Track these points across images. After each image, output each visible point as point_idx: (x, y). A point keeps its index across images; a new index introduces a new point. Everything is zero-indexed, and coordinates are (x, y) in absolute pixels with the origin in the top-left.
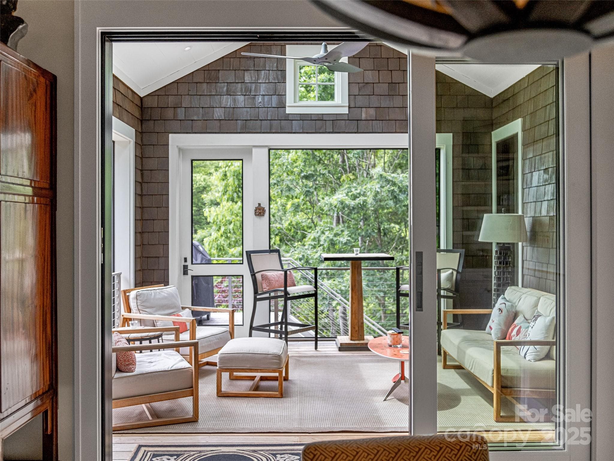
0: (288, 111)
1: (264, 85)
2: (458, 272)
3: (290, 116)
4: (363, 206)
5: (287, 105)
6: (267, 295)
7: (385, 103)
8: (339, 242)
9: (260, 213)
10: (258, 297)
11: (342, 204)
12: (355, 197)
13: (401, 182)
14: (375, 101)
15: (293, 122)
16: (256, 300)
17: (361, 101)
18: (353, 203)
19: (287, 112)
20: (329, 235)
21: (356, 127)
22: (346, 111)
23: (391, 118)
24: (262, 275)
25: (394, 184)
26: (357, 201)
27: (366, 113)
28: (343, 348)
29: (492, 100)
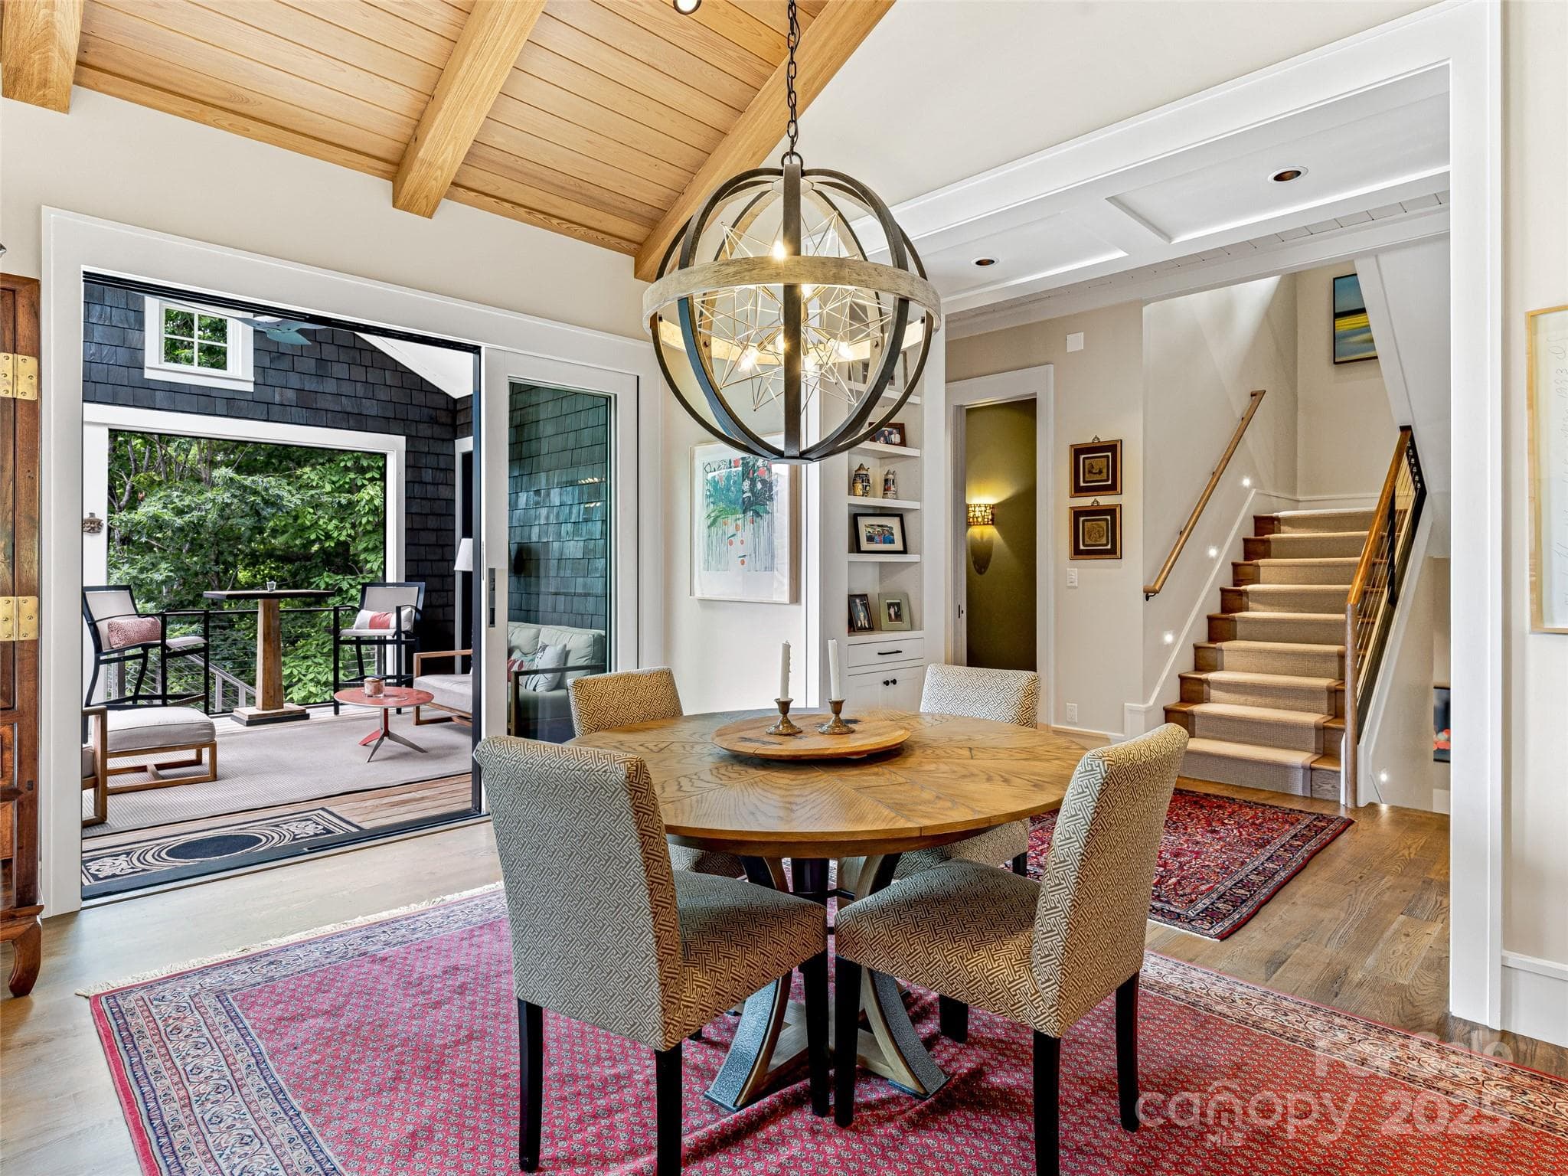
0: (148, 374)
1: (100, 327)
2: (417, 610)
3: (151, 383)
4: (197, 526)
5: (147, 364)
6: (116, 655)
7: (310, 385)
8: (151, 580)
9: (93, 528)
10: (102, 658)
11: (157, 521)
12: (180, 512)
13: (266, 489)
14: (294, 380)
15: (157, 393)
16: (98, 663)
17: (273, 377)
18: (179, 522)
19: (146, 377)
20: (131, 571)
21: (265, 412)
22: (250, 388)
23: (318, 406)
24: (109, 625)
25: (255, 493)
26: (187, 518)
27: (281, 395)
28: (253, 721)
29: (455, 401)
